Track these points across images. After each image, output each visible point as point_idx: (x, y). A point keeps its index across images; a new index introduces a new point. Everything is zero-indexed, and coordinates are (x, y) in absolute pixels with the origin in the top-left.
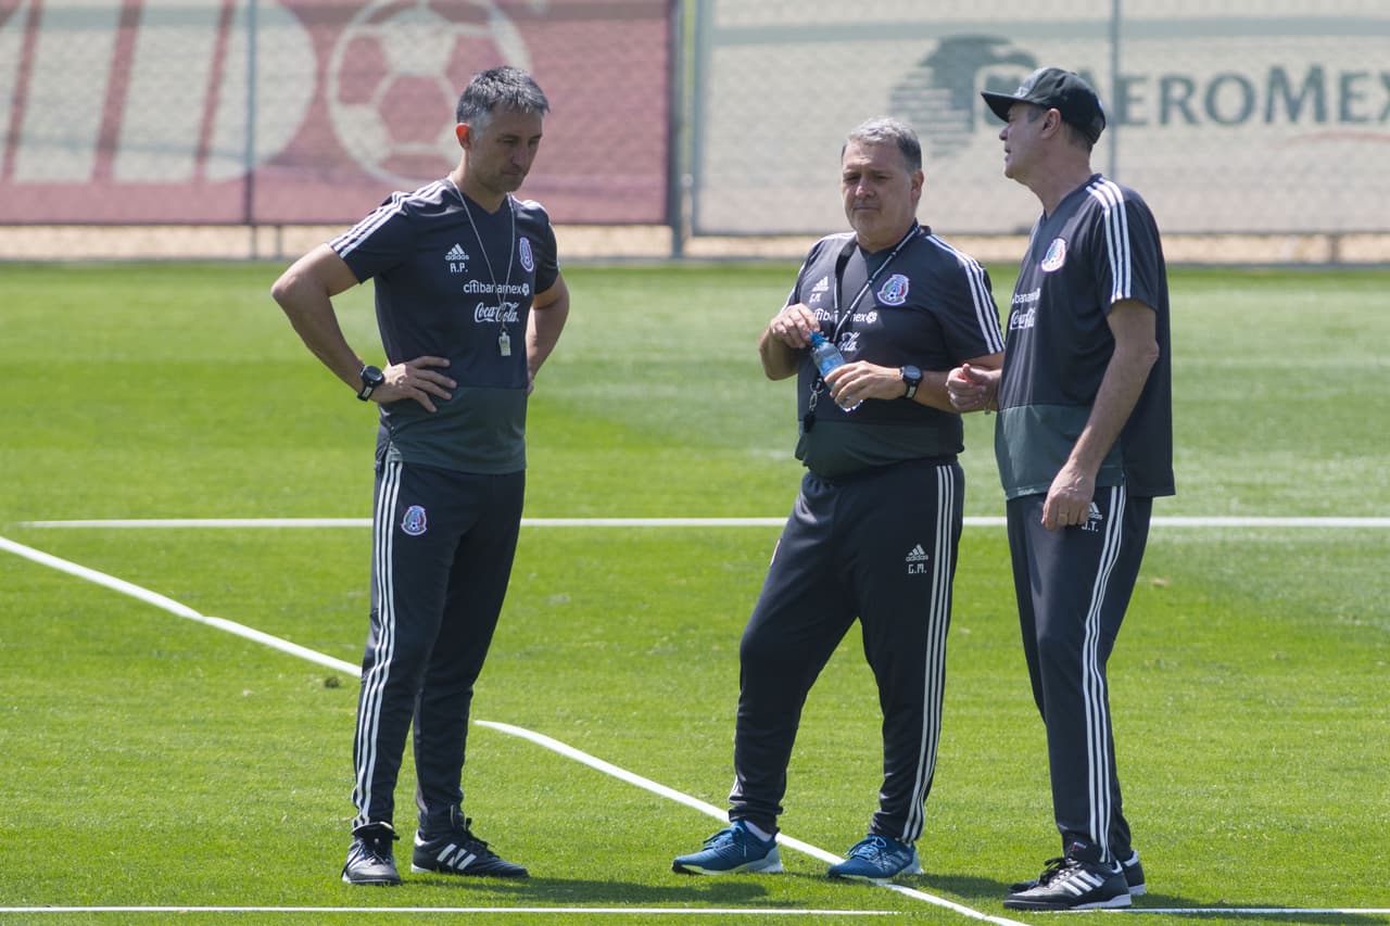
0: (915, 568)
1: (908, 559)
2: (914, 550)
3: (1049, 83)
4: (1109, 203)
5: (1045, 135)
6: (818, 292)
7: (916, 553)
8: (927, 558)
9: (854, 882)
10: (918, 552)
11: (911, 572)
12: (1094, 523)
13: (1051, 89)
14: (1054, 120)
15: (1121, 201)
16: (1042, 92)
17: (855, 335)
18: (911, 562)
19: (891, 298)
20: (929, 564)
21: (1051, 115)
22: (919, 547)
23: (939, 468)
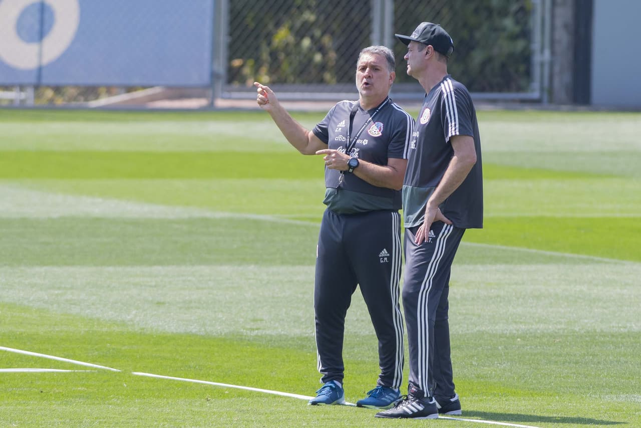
0: (383, 260)
1: (380, 256)
2: (383, 251)
3: (428, 32)
4: (446, 91)
5: (427, 57)
6: (340, 127)
7: (384, 253)
8: (389, 255)
9: (365, 407)
10: (384, 252)
11: (382, 262)
12: (430, 239)
13: (429, 35)
14: (430, 50)
15: (452, 89)
16: (424, 37)
17: (358, 150)
18: (381, 257)
19: (374, 133)
20: (390, 258)
21: (429, 48)
22: (385, 250)
23: (392, 213)
